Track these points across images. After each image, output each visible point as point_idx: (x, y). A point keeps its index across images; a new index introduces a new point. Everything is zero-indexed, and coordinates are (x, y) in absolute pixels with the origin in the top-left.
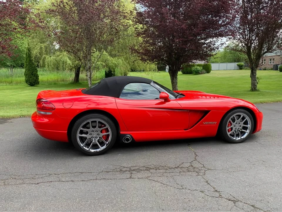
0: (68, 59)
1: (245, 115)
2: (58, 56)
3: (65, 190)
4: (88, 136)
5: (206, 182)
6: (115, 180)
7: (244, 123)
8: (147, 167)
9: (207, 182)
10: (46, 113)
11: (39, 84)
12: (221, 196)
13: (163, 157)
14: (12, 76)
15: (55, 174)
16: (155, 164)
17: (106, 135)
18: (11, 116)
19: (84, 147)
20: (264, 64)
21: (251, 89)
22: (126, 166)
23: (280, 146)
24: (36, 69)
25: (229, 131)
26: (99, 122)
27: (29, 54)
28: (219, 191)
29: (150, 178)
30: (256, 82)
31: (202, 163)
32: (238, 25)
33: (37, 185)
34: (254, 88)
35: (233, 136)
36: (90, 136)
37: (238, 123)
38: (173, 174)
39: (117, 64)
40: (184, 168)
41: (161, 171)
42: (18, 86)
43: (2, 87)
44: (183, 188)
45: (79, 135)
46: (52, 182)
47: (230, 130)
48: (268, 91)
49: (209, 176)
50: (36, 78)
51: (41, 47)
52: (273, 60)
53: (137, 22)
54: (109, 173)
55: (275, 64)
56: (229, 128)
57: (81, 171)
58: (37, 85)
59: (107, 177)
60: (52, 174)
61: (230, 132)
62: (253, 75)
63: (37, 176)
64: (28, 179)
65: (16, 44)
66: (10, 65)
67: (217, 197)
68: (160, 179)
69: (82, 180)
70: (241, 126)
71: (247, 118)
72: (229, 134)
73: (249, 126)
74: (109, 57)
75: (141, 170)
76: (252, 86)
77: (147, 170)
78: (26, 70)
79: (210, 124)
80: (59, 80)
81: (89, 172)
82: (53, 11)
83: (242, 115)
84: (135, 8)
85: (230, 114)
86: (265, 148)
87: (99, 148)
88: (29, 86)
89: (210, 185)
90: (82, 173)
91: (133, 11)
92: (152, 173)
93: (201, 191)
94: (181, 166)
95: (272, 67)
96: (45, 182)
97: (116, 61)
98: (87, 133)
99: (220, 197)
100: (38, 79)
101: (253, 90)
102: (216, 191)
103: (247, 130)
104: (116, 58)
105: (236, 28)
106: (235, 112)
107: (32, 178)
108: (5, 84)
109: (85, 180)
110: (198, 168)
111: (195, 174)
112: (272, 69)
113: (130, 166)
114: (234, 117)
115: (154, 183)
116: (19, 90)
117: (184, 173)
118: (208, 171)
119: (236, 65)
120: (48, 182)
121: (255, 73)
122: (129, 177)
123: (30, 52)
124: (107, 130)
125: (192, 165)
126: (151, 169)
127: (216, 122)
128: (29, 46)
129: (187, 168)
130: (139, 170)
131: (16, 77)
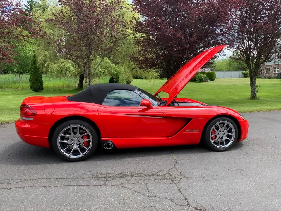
0: (71, 66)
1: (229, 123)
2: (62, 63)
3: (36, 196)
4: (69, 142)
5: (178, 190)
6: (88, 186)
7: (228, 132)
8: (123, 173)
9: (180, 190)
10: (28, 119)
11: (43, 90)
12: (189, 204)
13: (143, 164)
14: (19, 82)
15: (31, 180)
16: (132, 171)
17: (87, 141)
18: (6, 121)
19: (65, 153)
20: (269, 72)
21: (251, 97)
22: (104, 173)
23: (263, 154)
24: (41, 76)
25: (212, 139)
26: (80, 129)
27: (34, 61)
28: (189, 200)
29: (124, 185)
30: (255, 90)
31: (180, 171)
32: (236, 35)
33: (9, 190)
34: (253, 96)
35: (217, 144)
36: (71, 142)
37: (222, 131)
38: (147, 182)
39: (119, 71)
40: (161, 175)
41: (137, 178)
42: (23, 92)
43: (7, 93)
44: (153, 196)
45: (59, 141)
46: (25, 187)
47: (214, 138)
48: (268, 99)
49: (183, 184)
50: (41, 84)
51: (45, 54)
52: (278, 68)
53: (137, 31)
54: (84, 179)
55: (279, 72)
56: (213, 135)
57: (57, 177)
58: (41, 91)
59: (81, 183)
60: (27, 180)
61: (214, 140)
62: (252, 83)
63: (12, 182)
64: (3, 184)
65: (24, 51)
66: (17, 71)
67: (184, 206)
68: (132, 187)
69: (55, 186)
70: (225, 134)
71: (231, 126)
72: (212, 142)
73: (233, 134)
74: (111, 65)
75: (117, 177)
76: (251, 94)
77: (123, 177)
78: (31, 76)
79: (193, 132)
80: (65, 86)
81: (64, 178)
82: (52, 20)
83: (226, 123)
84: (134, 18)
85: (213, 122)
86: (248, 157)
87: (79, 154)
88: (34, 91)
89: (181, 193)
90: (57, 179)
91: (132, 20)
92: (127, 180)
93: (170, 200)
94: (159, 173)
95: (277, 75)
96: (18, 188)
97: (119, 69)
98: (68, 139)
99: (188, 206)
100: (43, 85)
101: (252, 98)
102: (186, 199)
103: (231, 139)
104: (119, 65)
105: (235, 37)
106: (219, 119)
107: (7, 183)
108: (10, 90)
109: (58, 186)
110: (175, 176)
111: (169, 182)
112: (276, 78)
113: (107, 172)
114: (217, 125)
115: (125, 190)
116: (22, 95)
117: (159, 181)
118: (184, 179)
119: (241, 74)
120: (21, 187)
121: (255, 81)
122: (103, 183)
123: (36, 59)
124: (88, 137)
125: (170, 172)
126: (127, 176)
127: (199, 130)
128: (34, 53)
129: (163, 176)
130: (114, 177)
131: (23, 83)
